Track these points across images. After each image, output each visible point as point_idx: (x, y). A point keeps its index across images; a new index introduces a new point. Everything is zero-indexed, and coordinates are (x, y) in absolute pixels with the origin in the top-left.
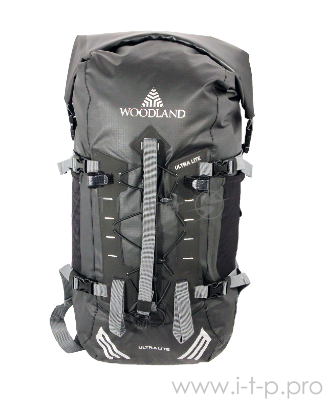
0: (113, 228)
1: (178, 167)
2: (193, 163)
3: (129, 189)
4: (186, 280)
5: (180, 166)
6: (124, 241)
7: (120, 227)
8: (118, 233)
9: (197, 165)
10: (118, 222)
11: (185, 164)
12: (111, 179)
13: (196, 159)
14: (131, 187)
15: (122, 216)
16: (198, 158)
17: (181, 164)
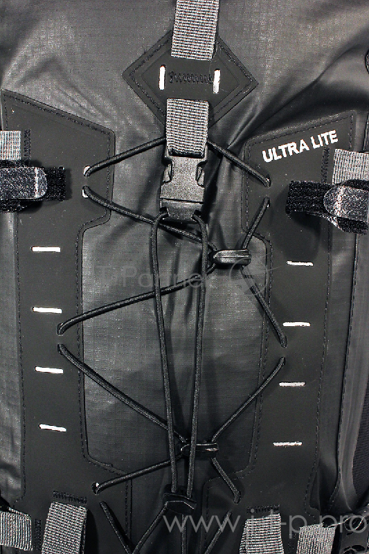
0: (59, 339)
1: (270, 156)
2: (315, 146)
3: (116, 220)
4: (276, 510)
5: (279, 152)
6: (89, 383)
7: (80, 337)
8: (72, 357)
9: (325, 158)
10: (74, 321)
11: (292, 148)
12: (59, 183)
13: (325, 135)
14: (121, 211)
15: (87, 303)
16: (331, 136)
17: (282, 147)
